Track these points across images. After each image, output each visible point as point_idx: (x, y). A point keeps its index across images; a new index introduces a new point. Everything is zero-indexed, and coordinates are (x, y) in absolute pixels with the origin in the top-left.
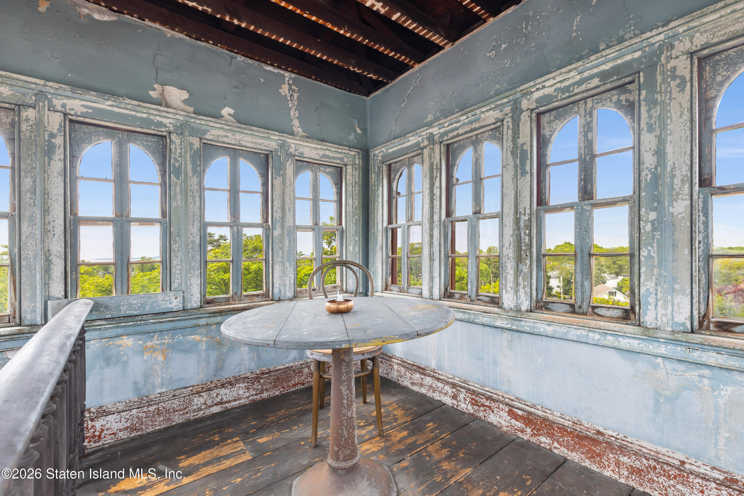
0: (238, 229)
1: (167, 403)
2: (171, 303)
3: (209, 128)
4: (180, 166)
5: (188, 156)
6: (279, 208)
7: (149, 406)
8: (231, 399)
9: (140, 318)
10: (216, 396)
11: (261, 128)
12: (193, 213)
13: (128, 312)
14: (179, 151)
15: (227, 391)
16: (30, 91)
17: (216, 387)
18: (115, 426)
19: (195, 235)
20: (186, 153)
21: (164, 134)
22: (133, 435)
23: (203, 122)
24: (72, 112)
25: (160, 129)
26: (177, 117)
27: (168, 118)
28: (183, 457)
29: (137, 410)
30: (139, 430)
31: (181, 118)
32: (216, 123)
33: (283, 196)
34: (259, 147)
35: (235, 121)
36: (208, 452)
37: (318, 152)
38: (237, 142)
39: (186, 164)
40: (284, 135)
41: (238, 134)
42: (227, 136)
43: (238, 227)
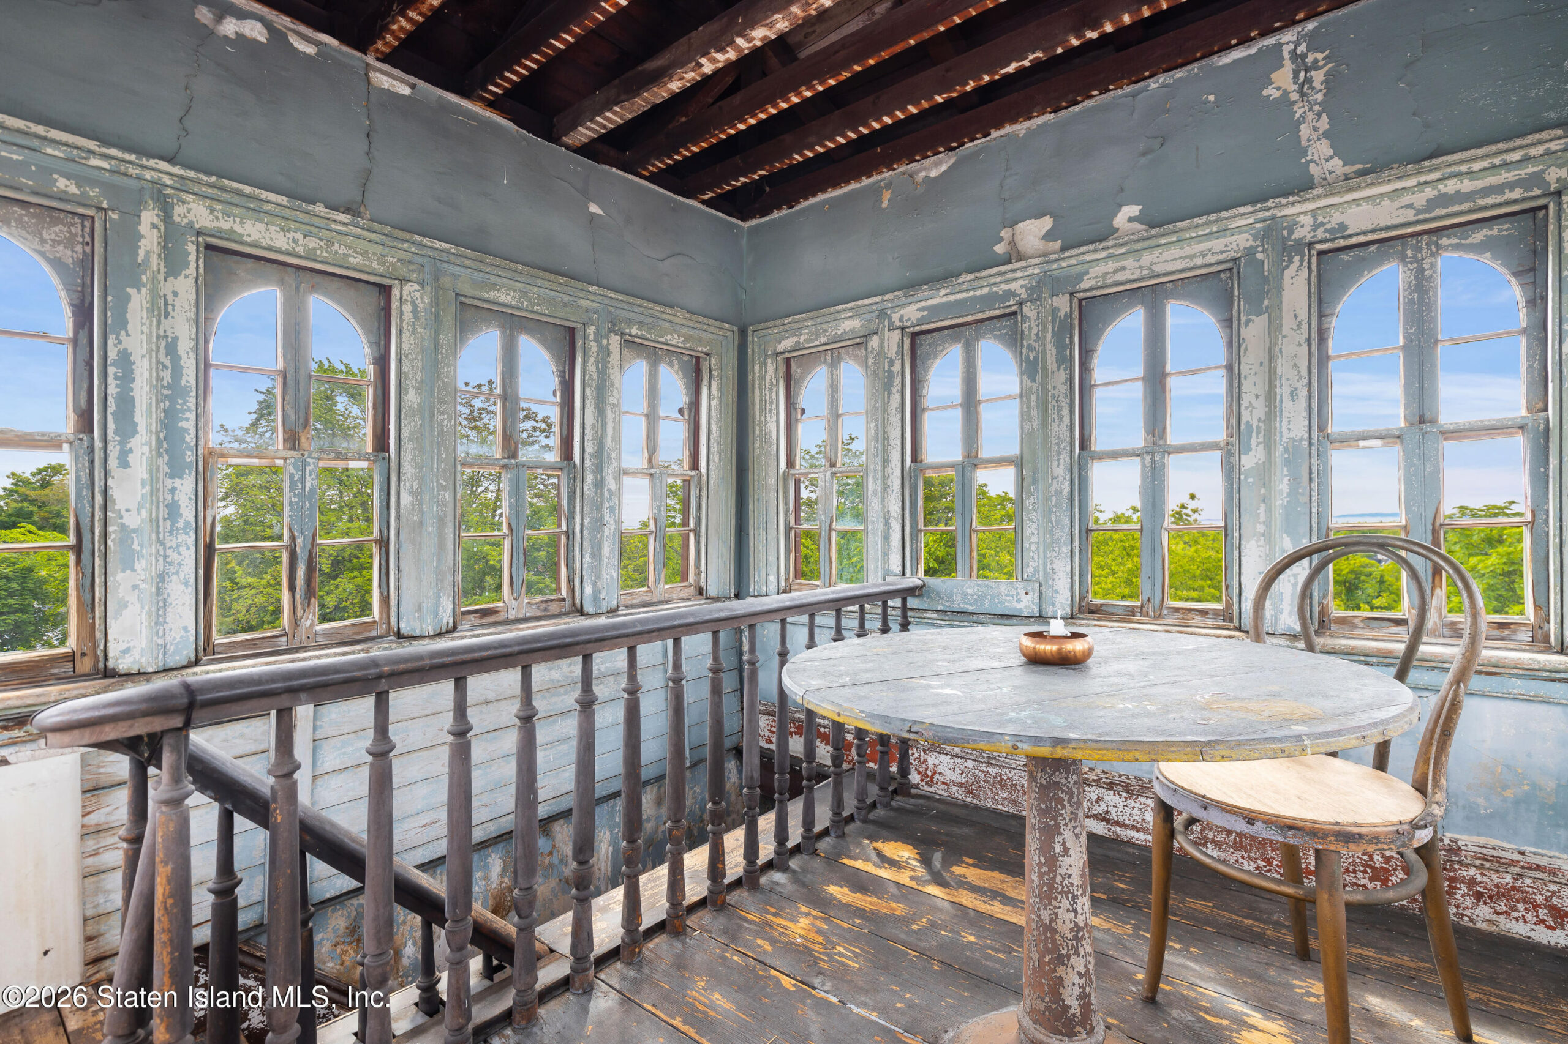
0: (1153, 460)
1: (1013, 772)
2: (1019, 601)
3: (1086, 266)
4: (1036, 358)
5: (1049, 335)
6: (1257, 396)
7: (989, 764)
8: (1127, 822)
9: (975, 617)
10: (1097, 802)
11: (1199, 216)
12: (1058, 438)
13: (962, 606)
14: (1035, 331)
15: (1116, 799)
16: (874, 315)
17: (1098, 782)
18: (950, 776)
19: (1061, 479)
20: (1045, 330)
21: (1014, 308)
22: (968, 800)
23: (1073, 261)
24: (909, 324)
25: (1007, 304)
26: (1030, 271)
27: (1016, 279)
28: (971, 861)
29: (975, 764)
30: (976, 796)
31: (1036, 271)
32: (1096, 250)
33: (1270, 362)
34: (1199, 261)
35: (1144, 227)
36: (1002, 876)
37: (1407, 199)
38: (1145, 272)
39: (1045, 353)
40: (1270, 204)
41: (1145, 253)
42: (1123, 268)
43: (1153, 455)
